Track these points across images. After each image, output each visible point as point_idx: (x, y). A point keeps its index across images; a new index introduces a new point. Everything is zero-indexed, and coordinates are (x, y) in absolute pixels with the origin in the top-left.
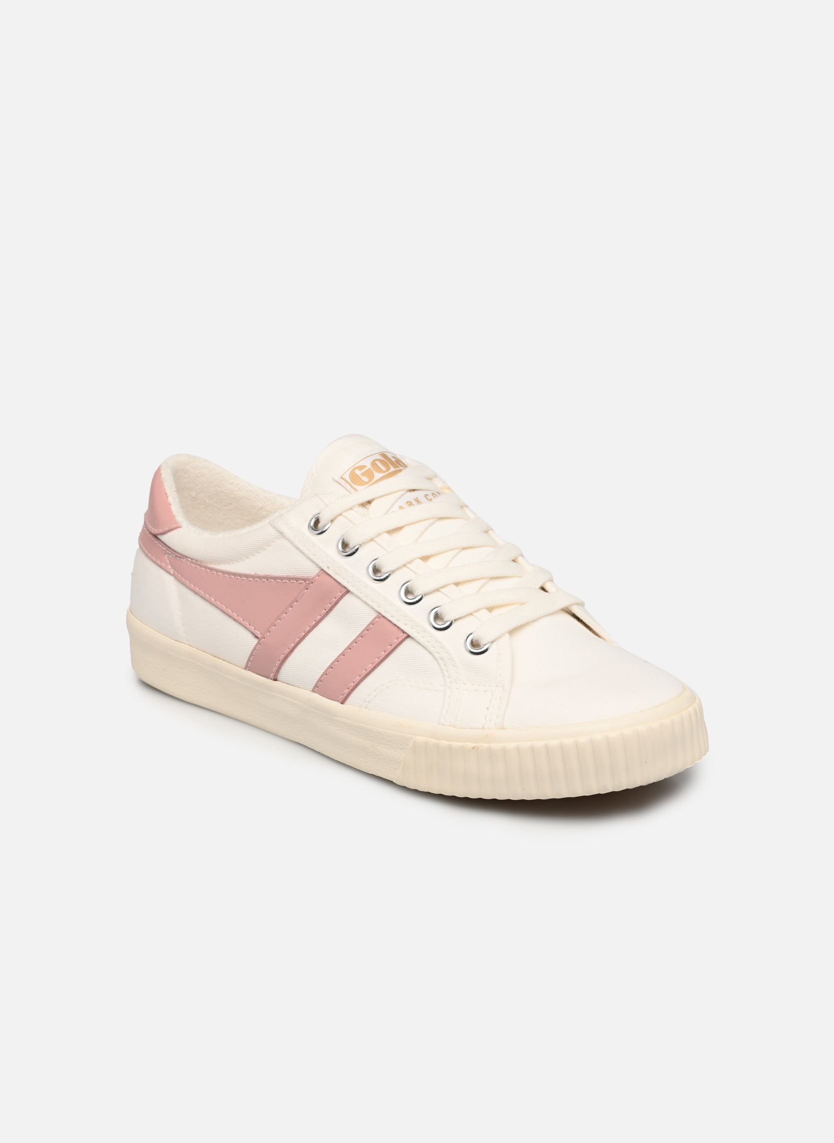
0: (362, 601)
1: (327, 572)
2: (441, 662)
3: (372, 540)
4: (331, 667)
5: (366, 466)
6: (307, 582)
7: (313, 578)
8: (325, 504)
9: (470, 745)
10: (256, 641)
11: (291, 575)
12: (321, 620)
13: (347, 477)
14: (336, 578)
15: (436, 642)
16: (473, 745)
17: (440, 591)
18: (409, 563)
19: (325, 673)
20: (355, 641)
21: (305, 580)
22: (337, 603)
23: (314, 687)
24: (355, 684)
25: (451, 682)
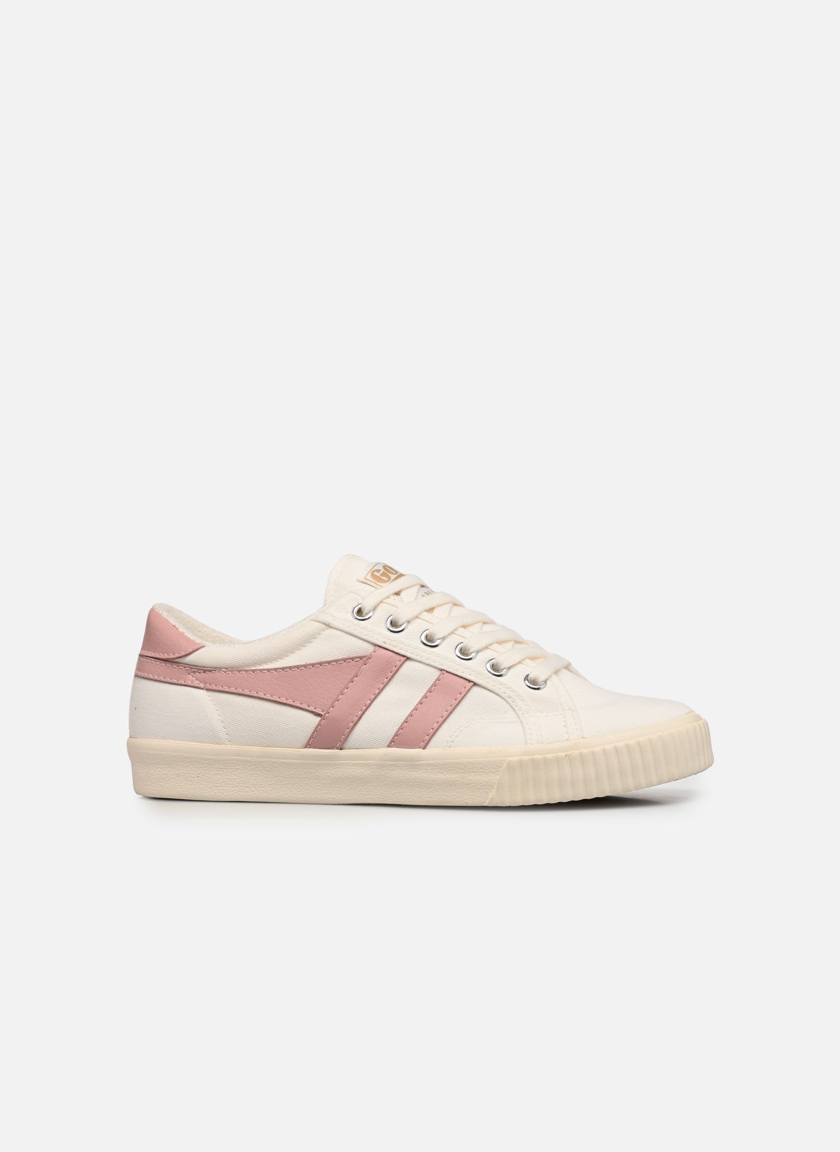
0: (424, 664)
1: (383, 646)
2: (509, 700)
3: (417, 617)
4: (406, 721)
5: (381, 570)
6: (363, 659)
7: (371, 654)
8: (362, 597)
9: (563, 754)
10: (319, 719)
11: (345, 657)
12: (384, 687)
13: (369, 577)
14: (394, 650)
15: (501, 684)
16: (565, 753)
17: (489, 649)
18: (455, 630)
19: (401, 728)
20: (425, 697)
21: (361, 658)
22: (397, 670)
23: (391, 743)
24: (434, 730)
25: (523, 714)
